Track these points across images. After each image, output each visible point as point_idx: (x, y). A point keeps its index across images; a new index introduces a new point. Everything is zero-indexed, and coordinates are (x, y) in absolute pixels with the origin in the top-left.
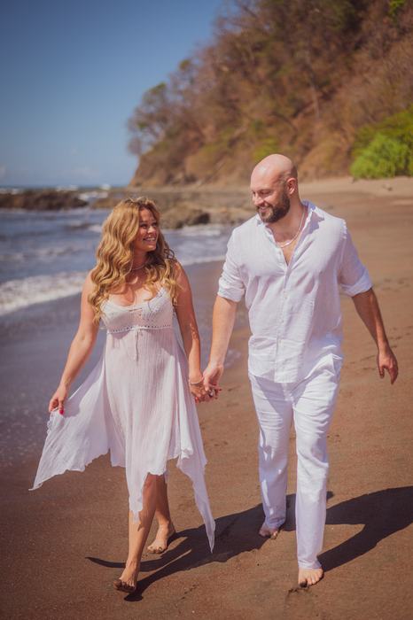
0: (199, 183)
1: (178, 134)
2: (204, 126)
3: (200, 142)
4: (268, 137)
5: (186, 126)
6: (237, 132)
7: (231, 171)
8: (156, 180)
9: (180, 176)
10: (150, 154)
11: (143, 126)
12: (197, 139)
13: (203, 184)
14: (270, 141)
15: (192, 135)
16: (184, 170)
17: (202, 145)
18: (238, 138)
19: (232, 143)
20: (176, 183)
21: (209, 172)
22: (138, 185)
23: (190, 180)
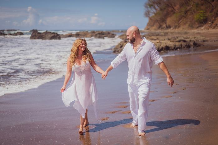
0: (172, 28)
1: (165, 9)
2: (175, 6)
3: (173, 12)
4: (201, 10)
5: (168, 6)
6: (188, 8)
7: (185, 24)
8: (155, 27)
9: (164, 26)
10: (153, 17)
11: (151, 6)
12: (172, 11)
13: (173, 29)
14: (202, 11)
15: (170, 9)
16: (166, 23)
17: (174, 13)
18: (189, 10)
19: (186, 12)
20: (163, 28)
21: (176, 24)
22: (148, 29)
23: (168, 27)
